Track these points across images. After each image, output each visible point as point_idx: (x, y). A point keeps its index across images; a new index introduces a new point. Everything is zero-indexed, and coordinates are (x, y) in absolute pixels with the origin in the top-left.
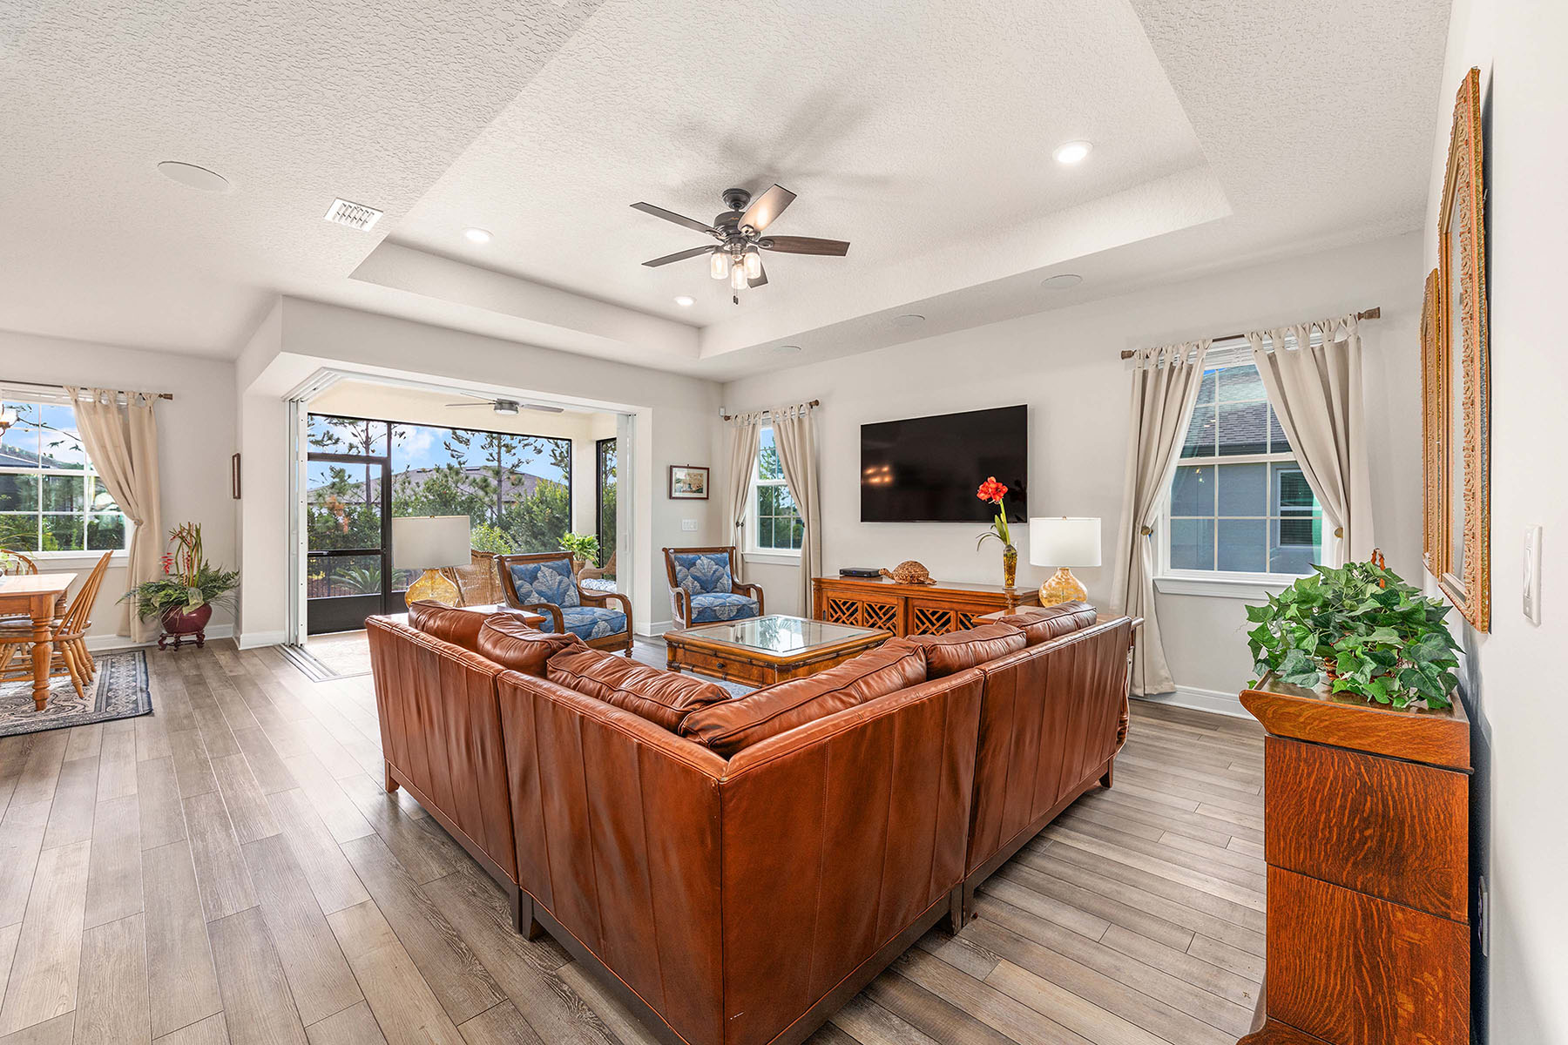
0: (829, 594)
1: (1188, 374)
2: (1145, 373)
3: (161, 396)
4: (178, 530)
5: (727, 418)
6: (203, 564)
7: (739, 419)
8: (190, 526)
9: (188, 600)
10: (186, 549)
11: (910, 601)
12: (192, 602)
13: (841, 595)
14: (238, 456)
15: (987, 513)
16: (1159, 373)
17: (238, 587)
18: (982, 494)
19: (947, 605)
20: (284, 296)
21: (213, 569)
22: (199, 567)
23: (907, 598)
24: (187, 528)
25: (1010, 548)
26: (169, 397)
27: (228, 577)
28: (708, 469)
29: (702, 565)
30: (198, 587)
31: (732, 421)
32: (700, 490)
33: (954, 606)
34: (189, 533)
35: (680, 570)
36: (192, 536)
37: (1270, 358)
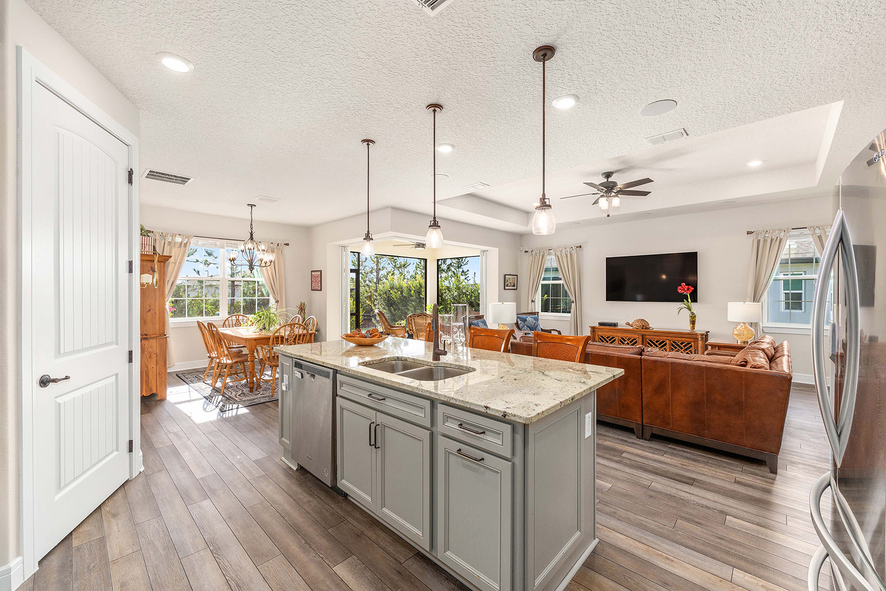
0: (599, 333)
1: (780, 242)
2: (759, 241)
3: (285, 244)
5: (526, 252)
7: (534, 252)
11: (644, 336)
13: (606, 334)
14: (320, 271)
15: (680, 298)
16: (765, 241)
18: (680, 291)
19: (665, 338)
20: (392, 208)
23: (643, 335)
25: (693, 313)
26: (287, 245)
28: (517, 275)
29: (529, 320)
31: (529, 253)
32: (514, 286)
33: (668, 338)
35: (521, 323)
37: (819, 237)
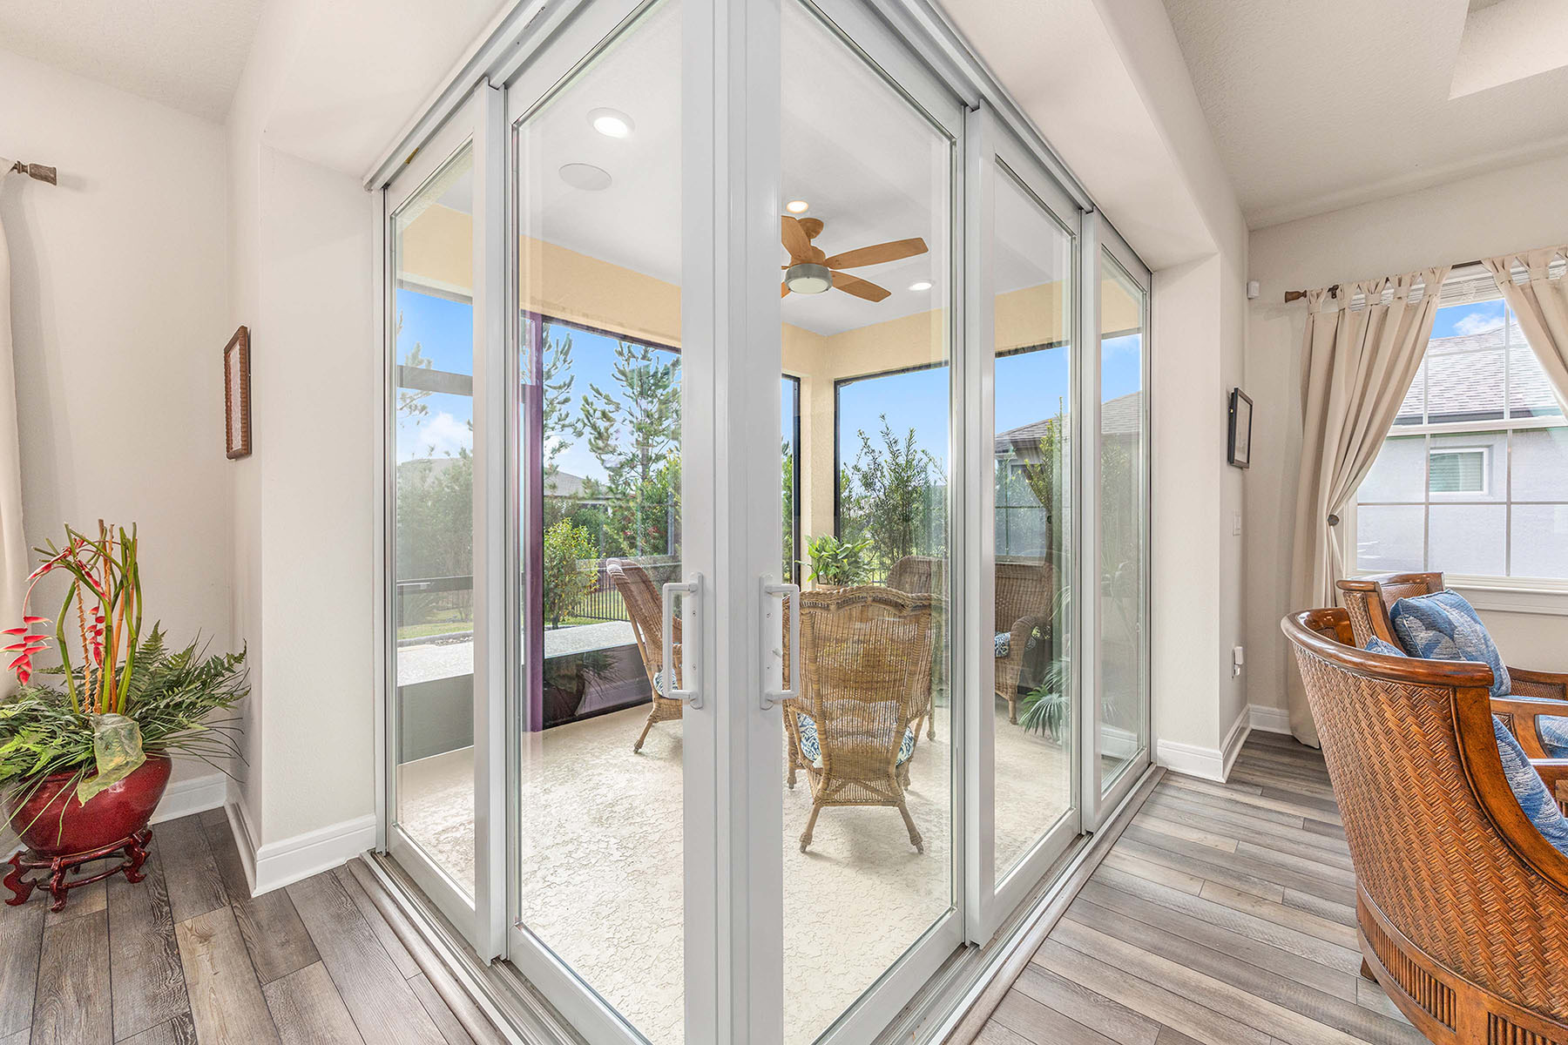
3: (22, 171)
4: (63, 544)
6: (143, 639)
8: (103, 529)
9: (93, 760)
10: (90, 600)
12: (104, 765)
14: (243, 337)
17: (240, 698)
21: (172, 647)
22: (132, 644)
24: (94, 536)
26: (46, 175)
27: (213, 673)
30: (129, 707)
34: (101, 550)
36: (108, 561)
